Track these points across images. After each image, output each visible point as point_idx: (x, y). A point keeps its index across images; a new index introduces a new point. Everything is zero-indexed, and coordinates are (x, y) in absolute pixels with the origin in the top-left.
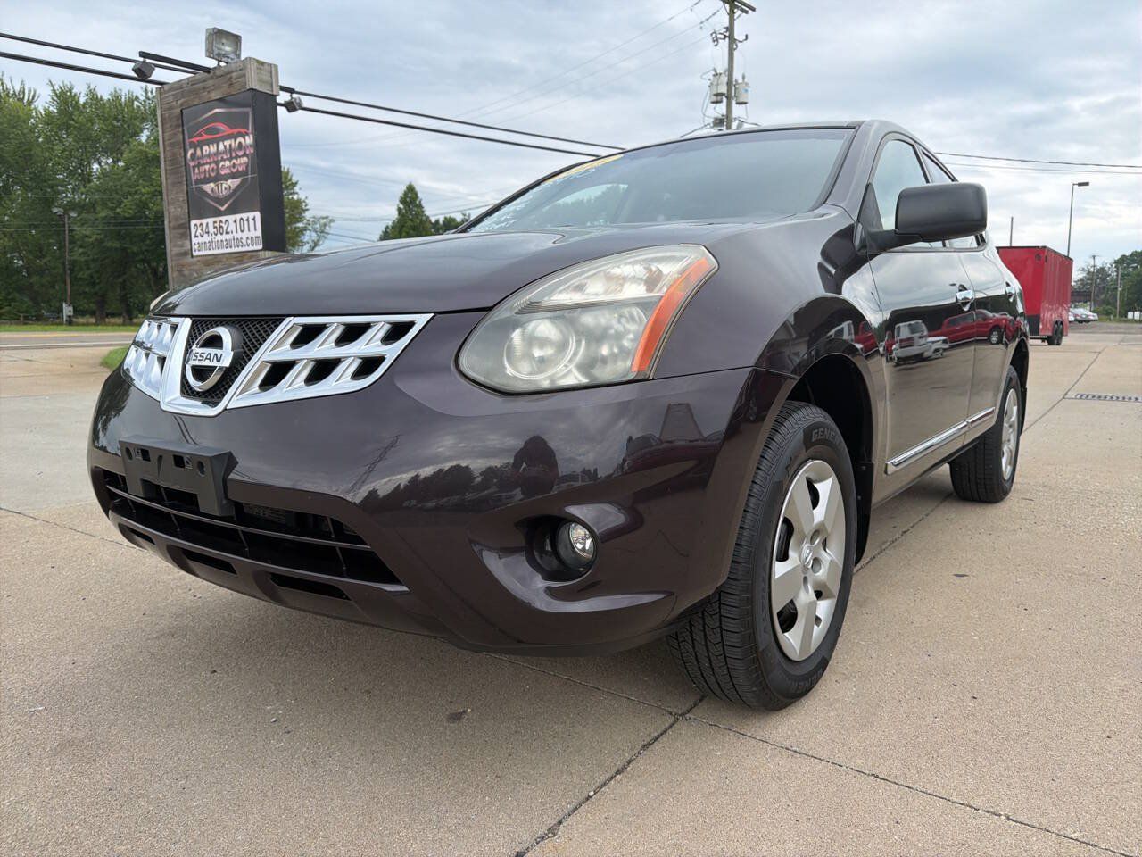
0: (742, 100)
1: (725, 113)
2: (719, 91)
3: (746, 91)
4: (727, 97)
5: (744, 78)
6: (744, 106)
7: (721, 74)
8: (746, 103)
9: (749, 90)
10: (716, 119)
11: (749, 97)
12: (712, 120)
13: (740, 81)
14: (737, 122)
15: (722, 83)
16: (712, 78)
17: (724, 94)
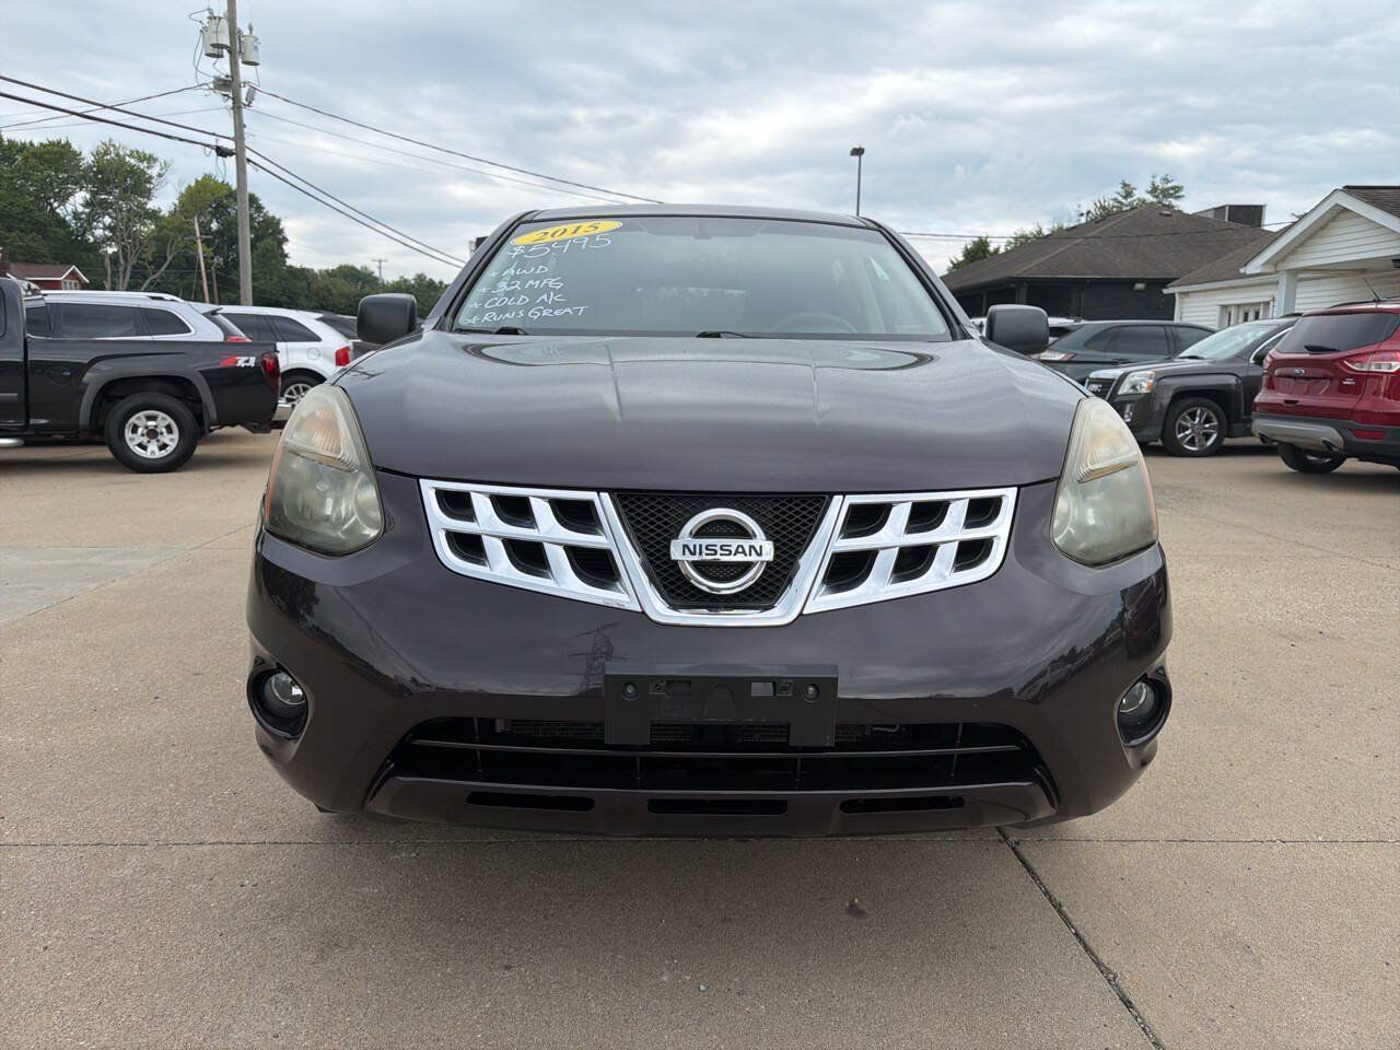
0: (252, 60)
1: (229, 73)
2: (220, 42)
3: (256, 48)
4: (229, 52)
5: (251, 29)
6: (253, 68)
7: (220, 18)
8: (256, 64)
9: (259, 46)
10: (218, 79)
11: (260, 57)
12: (212, 79)
13: (246, 32)
14: (248, 87)
15: (223, 32)
16: (205, 21)
17: (226, 47)
